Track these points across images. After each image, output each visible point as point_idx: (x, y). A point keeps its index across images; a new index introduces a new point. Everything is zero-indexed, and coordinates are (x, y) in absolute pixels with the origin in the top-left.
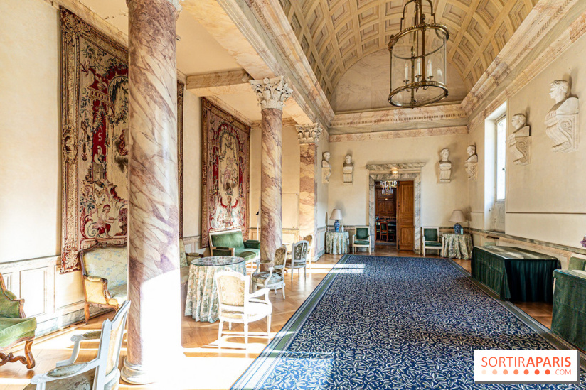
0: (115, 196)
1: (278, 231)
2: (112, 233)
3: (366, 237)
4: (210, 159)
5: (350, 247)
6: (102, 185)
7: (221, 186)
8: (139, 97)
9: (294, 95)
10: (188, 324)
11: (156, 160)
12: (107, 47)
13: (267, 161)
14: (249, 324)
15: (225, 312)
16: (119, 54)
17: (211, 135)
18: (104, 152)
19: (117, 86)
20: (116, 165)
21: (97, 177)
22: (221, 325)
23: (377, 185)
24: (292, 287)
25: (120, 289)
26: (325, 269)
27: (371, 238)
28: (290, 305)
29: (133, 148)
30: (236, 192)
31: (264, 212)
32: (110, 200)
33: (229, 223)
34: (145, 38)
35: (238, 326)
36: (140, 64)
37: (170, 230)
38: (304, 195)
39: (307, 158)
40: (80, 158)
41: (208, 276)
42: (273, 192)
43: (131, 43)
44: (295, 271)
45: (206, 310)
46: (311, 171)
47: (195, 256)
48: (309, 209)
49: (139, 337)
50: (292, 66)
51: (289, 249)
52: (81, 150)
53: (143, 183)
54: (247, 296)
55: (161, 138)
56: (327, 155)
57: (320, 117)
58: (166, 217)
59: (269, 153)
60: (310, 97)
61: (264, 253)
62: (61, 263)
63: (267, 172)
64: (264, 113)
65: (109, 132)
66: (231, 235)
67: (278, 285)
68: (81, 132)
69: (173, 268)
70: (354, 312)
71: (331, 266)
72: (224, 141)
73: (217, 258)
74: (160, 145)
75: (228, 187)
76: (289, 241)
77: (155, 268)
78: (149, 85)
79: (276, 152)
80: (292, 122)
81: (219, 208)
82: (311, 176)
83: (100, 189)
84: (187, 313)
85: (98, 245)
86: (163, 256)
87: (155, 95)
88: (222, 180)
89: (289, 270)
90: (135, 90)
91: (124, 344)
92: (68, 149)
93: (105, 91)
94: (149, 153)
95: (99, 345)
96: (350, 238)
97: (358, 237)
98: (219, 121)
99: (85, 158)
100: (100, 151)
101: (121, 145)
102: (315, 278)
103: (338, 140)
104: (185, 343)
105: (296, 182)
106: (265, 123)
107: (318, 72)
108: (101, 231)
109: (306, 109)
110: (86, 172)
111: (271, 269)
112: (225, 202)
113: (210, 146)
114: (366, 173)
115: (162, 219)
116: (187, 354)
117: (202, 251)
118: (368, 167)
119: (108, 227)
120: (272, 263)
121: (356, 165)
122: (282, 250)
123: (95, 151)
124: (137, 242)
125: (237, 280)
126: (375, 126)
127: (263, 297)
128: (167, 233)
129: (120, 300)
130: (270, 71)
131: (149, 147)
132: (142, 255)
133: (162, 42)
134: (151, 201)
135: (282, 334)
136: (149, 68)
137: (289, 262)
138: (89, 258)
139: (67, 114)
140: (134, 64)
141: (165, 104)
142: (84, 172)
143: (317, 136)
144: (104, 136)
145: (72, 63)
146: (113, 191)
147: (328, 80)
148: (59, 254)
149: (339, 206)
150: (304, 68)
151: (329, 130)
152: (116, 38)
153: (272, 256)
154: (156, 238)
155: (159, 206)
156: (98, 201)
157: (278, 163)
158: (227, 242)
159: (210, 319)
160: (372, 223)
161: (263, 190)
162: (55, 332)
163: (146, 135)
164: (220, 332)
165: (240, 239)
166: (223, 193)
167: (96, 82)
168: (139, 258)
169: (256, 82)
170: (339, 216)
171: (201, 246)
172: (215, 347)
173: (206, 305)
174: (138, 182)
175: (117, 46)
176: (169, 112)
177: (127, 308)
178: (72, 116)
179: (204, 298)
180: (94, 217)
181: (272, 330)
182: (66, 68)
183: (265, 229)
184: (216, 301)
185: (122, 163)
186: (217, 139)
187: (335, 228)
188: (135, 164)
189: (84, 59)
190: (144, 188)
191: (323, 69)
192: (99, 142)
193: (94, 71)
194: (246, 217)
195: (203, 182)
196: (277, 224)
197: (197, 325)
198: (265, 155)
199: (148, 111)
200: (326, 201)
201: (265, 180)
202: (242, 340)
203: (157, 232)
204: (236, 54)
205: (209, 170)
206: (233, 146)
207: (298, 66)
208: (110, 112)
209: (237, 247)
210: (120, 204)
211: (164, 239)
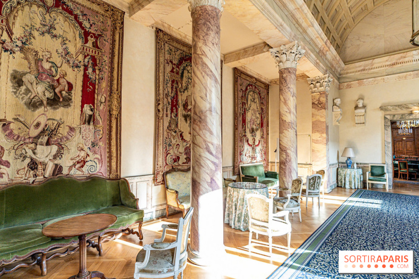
0: (182, 139)
1: (294, 165)
2: (180, 162)
3: (383, 174)
4: (240, 111)
5: (364, 183)
6: (175, 132)
7: (247, 130)
8: (198, 73)
9: (306, 55)
10: (227, 229)
11: (208, 113)
12: (179, 46)
13: (284, 109)
14: (273, 238)
15: (254, 224)
16: (185, 49)
17: (240, 94)
18: (177, 111)
19: (184, 69)
20: (183, 119)
21: (173, 126)
22: (251, 235)
23: (394, 125)
24: (307, 213)
25: (186, 199)
26: (339, 200)
27: (389, 176)
28: (306, 227)
29: (194, 106)
30: (258, 134)
31: (282, 150)
32: (179, 141)
33: (253, 158)
34: (201, 34)
35: (263, 238)
36: (199, 52)
37: (216, 161)
38: (316, 136)
39: (318, 105)
40: (165, 115)
41: (241, 196)
42: (289, 134)
43: (193, 40)
44: (310, 199)
45: (239, 221)
46: (322, 116)
47: (230, 180)
48: (322, 148)
49: (197, 233)
50: (305, 31)
51: (304, 180)
52: (165, 110)
53: (200, 129)
54: (271, 215)
55: (211, 98)
56: (338, 101)
57: (330, 69)
58: (214, 152)
59: (285, 103)
60: (320, 54)
61: (282, 182)
62: (155, 179)
63: (284, 118)
64: (281, 72)
65: (180, 98)
66: (255, 167)
67: (296, 210)
68: (165, 99)
69: (218, 188)
70: (373, 245)
71: (345, 198)
72: (250, 97)
73: (245, 183)
74: (210, 103)
75: (252, 131)
76: (304, 174)
77: (207, 187)
78: (204, 64)
79: (292, 102)
80: (304, 76)
81: (246, 147)
82: (323, 120)
83: (174, 134)
84: (226, 222)
85: (173, 170)
86: (212, 179)
87: (207, 70)
88: (249, 126)
89: (304, 199)
90: (196, 69)
91: (189, 236)
92: (159, 111)
93: (177, 73)
94: (203, 109)
95: (176, 233)
96: (364, 174)
97: (372, 174)
98: (246, 83)
99: (167, 116)
100: (174, 111)
101: (185, 106)
102: (329, 207)
103: (349, 87)
104: (225, 243)
105: (310, 126)
106: (282, 80)
107: (328, 32)
108: (175, 161)
109: (317, 65)
110: (168, 124)
111: (289, 196)
112: (251, 142)
113: (240, 102)
114: (381, 114)
115: (211, 153)
116: (227, 251)
117: (234, 178)
118: (381, 108)
119: (178, 158)
120: (290, 191)
121: (368, 108)
122: (299, 181)
123: (172, 111)
124: (197, 169)
125: (263, 201)
126: (390, 69)
127: (283, 218)
128: (214, 163)
129: (186, 206)
130: (286, 39)
131: (204, 105)
132: (199, 177)
133: (212, 34)
134: (205, 141)
135: (300, 251)
136: (204, 54)
137: (304, 191)
138: (169, 177)
139: (159, 90)
140: (195, 53)
141: (214, 75)
142: (166, 124)
143: (328, 85)
144: (177, 101)
145: (162, 59)
146: (181, 135)
147: (337, 37)
148: (154, 174)
149: (351, 145)
150: (316, 31)
151: (339, 79)
152: (184, 39)
153: (289, 185)
154: (208, 167)
155: (210, 145)
156: (174, 141)
157: (293, 110)
158: (253, 172)
159: (242, 228)
160: (389, 161)
161: (281, 132)
162: (151, 220)
163: (202, 98)
164: (250, 239)
165: (262, 170)
166: (249, 135)
167: (173, 68)
168: (197, 179)
169: (274, 50)
170: (351, 153)
171: (234, 174)
172: (247, 250)
173: (239, 218)
174: (197, 129)
175: (185, 44)
176: (216, 80)
177: (191, 212)
178: (161, 92)
179: (238, 212)
180: (171, 151)
181: (292, 246)
182: (159, 63)
183: (282, 164)
184: (247, 216)
185: (186, 117)
186: (245, 97)
187: (348, 164)
188: (196, 117)
189: (167, 56)
190: (201, 133)
191: (332, 28)
192: (174, 105)
193: (172, 62)
194: (266, 153)
195: (235, 128)
196: (293, 160)
197: (233, 231)
198: (282, 104)
199: (203, 82)
200: (337, 140)
201: (282, 124)
202: (268, 250)
203: (208, 162)
204: (259, 32)
205: (239, 119)
206: (257, 100)
207: (310, 31)
208: (180, 86)
209: (260, 176)
210: (185, 144)
211: (213, 167)
